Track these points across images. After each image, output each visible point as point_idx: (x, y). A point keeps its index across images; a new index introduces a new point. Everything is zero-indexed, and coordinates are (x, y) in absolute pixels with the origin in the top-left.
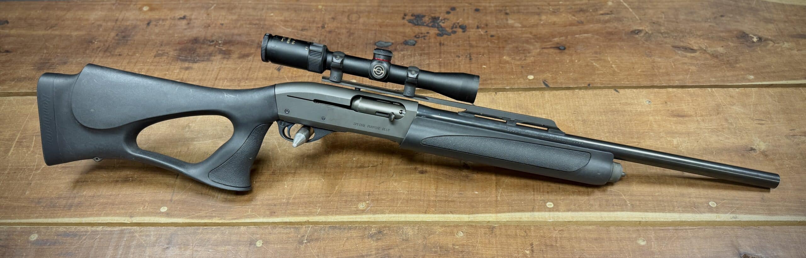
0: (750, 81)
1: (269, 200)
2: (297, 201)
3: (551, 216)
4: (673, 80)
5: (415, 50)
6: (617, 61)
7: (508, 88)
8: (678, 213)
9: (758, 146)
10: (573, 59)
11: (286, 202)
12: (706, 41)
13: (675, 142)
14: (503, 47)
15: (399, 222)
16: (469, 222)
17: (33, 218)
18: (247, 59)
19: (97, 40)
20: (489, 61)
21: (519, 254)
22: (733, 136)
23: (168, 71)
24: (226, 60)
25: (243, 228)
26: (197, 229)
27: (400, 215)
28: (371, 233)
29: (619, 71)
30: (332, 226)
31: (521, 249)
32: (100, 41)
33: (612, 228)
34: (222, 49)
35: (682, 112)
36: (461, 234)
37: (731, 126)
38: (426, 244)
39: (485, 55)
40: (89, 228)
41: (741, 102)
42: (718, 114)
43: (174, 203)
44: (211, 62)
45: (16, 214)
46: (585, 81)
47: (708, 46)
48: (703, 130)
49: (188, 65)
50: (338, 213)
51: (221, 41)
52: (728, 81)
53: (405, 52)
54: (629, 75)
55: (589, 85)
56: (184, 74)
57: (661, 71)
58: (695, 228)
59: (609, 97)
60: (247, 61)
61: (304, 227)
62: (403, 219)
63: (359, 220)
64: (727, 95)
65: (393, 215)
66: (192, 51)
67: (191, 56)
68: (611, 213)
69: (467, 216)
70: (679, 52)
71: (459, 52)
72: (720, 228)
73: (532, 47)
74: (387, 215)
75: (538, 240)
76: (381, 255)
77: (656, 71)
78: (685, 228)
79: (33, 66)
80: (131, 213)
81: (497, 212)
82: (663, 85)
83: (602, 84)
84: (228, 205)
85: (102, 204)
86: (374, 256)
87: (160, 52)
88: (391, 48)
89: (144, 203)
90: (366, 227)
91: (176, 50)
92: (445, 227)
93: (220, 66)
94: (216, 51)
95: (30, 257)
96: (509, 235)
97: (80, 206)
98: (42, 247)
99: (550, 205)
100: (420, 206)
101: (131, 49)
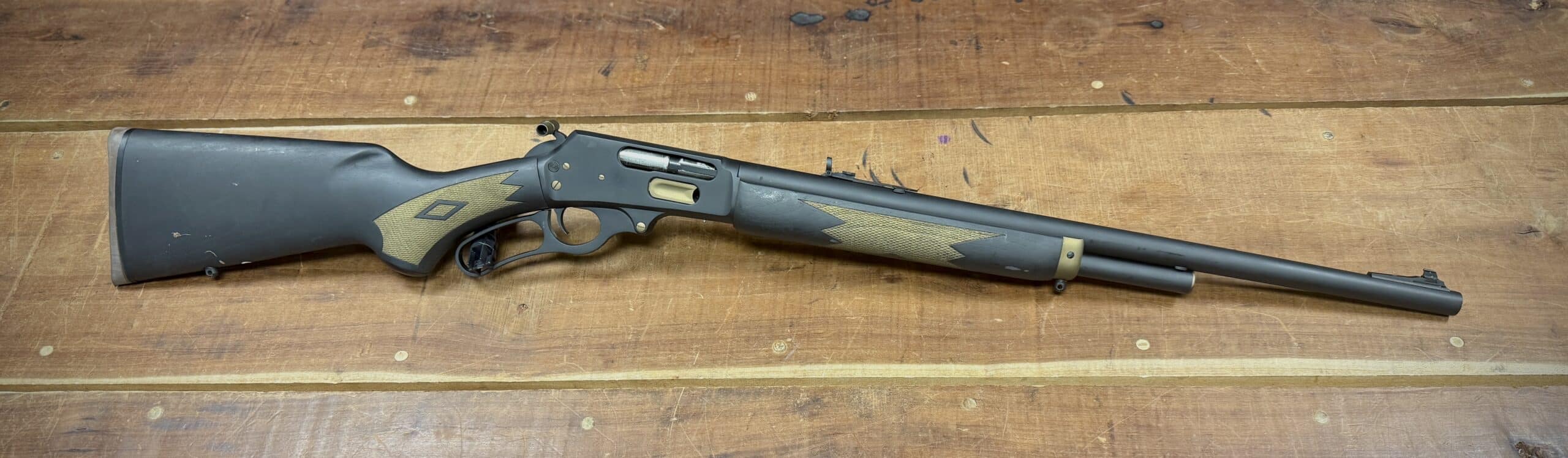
0: (1525, 90)
1: (600, 336)
2: (653, 338)
3: (1146, 367)
4: (1374, 90)
5: (868, 29)
6: (1264, 50)
7: (1054, 106)
8: (1389, 359)
9: (1542, 224)
10: (1179, 47)
11: (634, 340)
12: (1439, 9)
13: (1381, 216)
14: (1042, 23)
15: (851, 380)
16: (987, 379)
17: (151, 375)
18: (543, 51)
19: (248, 14)
20: (1015, 51)
21: (1085, 443)
22: (1493, 204)
23: (391, 77)
24: (502, 54)
25: (553, 393)
26: (469, 397)
27: (853, 366)
28: (798, 402)
29: (1268, 72)
30: (724, 389)
31: (1090, 434)
32: (254, 16)
33: (1263, 391)
34: (491, 30)
35: (1394, 155)
36: (972, 404)
37: (1490, 183)
38: (905, 424)
39: (1006, 40)
40: (260, 395)
41: (1509, 133)
42: (1464, 159)
43: (421, 344)
44: (474, 58)
45: (118, 366)
46: (1203, 93)
47: (1442, 19)
48: (1437, 192)
49: (430, 64)
50: (735, 361)
51: (491, 13)
52: (1482, 91)
53: (850, 35)
54: (1288, 79)
55: (1212, 100)
56: (423, 82)
57: (1351, 70)
58: (1423, 391)
59: (1251, 126)
60: (544, 57)
61: (671, 390)
62: (859, 375)
63: (775, 376)
64: (1481, 121)
65: (840, 366)
66: (435, 35)
67: (434, 46)
68: (1262, 360)
69: (983, 367)
70: (1386, 32)
71: (956, 33)
72: (1472, 390)
73: (1097, 23)
74: (827, 366)
75: (1121, 415)
76: (819, 445)
77: (1341, 70)
78: (1403, 390)
79: (129, 68)
80: (337, 363)
81: (1040, 360)
82: (1355, 100)
83: (1237, 99)
84: (524, 346)
85: (279, 346)
86: (807, 448)
87: (374, 38)
88: (821, 27)
89: (362, 344)
90: (789, 389)
91: (404, 33)
92: (941, 389)
93: (492, 65)
94: (482, 37)
95: (151, 453)
96: (1065, 406)
97: (238, 350)
98: (173, 432)
99: (1143, 345)
100: (890, 348)
101: (315, 32)
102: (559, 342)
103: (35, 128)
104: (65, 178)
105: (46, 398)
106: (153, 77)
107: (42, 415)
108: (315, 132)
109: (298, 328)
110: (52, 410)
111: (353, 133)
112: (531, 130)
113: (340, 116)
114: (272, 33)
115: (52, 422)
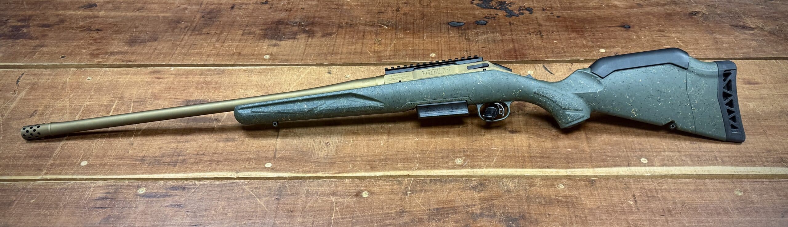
1: (368, 156)
2: (394, 157)
3: (647, 170)
5: (486, 28)
6: (680, 37)
7: (582, 59)
8: (768, 167)
10: (639, 35)
12: (761, 21)
14: (570, 27)
15: (497, 176)
16: (567, 176)
17: (138, 174)
18: (330, 37)
19: (184, 21)
20: (560, 37)
23: (257, 47)
24: (310, 38)
25: (347, 181)
26: (305, 182)
27: (498, 170)
28: (472, 185)
29: (684, 46)
30: (433, 179)
31: (625, 200)
32: (187, 22)
33: (707, 181)
34: (304, 29)
35: (752, 80)
38: (528, 195)
39: (554, 33)
40: (197, 182)
43: (278, 160)
44: (297, 40)
45: (122, 170)
47: (764, 25)
48: (777, 95)
49: (276, 42)
50: (437, 167)
51: (304, 22)
53: (478, 30)
54: (696, 49)
56: (273, 50)
57: (724, 45)
60: (331, 39)
61: (406, 180)
62: (501, 173)
63: (458, 174)
65: (491, 170)
66: (277, 30)
67: (277, 35)
68: (704, 167)
69: (564, 170)
70: (738, 30)
71: (530, 30)
73: (598, 26)
74: (484, 170)
75: (639, 192)
76: (485, 204)
77: (719, 45)
78: (777, 180)
79: (125, 42)
80: (236, 168)
81: (593, 167)
84: (330, 161)
85: (206, 161)
86: (479, 206)
87: (248, 31)
88: (463, 27)
89: (248, 160)
90: (467, 179)
91: (262, 30)
92: (545, 180)
93: (305, 43)
94: (300, 31)
95: (140, 209)
96: (610, 187)
97: (184, 163)
98: (152, 199)
99: (644, 161)
100: (516, 162)
101: (217, 29)
102: (347, 159)
103: (77, 67)
104: (93, 89)
105: (84, 184)
106: (136, 46)
107: (82, 192)
108: (220, 69)
109: (215, 153)
110: (87, 189)
111: (239, 70)
112: (327, 69)
113: (233, 63)
114: (196, 29)
115: (88, 194)
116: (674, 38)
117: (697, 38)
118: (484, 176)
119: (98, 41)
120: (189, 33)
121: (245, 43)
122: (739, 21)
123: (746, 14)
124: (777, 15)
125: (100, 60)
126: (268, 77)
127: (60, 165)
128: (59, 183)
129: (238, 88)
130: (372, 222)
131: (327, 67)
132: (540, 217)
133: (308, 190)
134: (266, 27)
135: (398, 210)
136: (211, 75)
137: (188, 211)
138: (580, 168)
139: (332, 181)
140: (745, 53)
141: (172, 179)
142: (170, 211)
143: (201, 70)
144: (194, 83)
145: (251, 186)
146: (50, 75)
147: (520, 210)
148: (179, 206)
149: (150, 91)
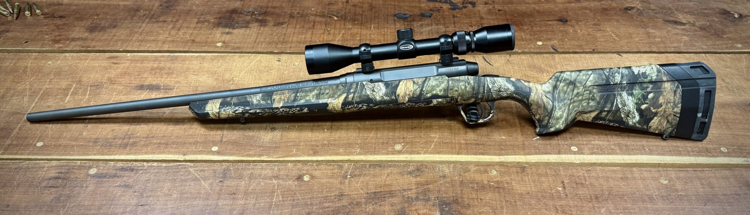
0: (738, 48)
1: (311, 141)
2: (337, 142)
3: (576, 158)
4: (669, 47)
5: (431, 20)
6: (615, 31)
7: (521, 51)
8: (693, 156)
10: (576, 29)
11: (327, 143)
12: (693, 17)
14: (511, 20)
15: (434, 162)
16: (500, 162)
17: (91, 155)
18: (282, 26)
19: (143, 9)
21: (552, 190)
22: (732, 94)
23: (210, 35)
24: (262, 27)
25: (290, 165)
26: (248, 166)
27: (435, 156)
28: (409, 170)
29: (618, 40)
30: (372, 164)
31: (554, 186)
32: (146, 10)
33: (635, 169)
34: (258, 18)
37: (728, 85)
38: (462, 180)
40: (145, 163)
41: (734, 65)
43: (224, 144)
44: (249, 29)
45: (75, 151)
46: (589, 47)
47: (695, 20)
49: (229, 30)
50: (377, 153)
51: (257, 12)
52: (718, 48)
53: (423, 22)
54: (629, 42)
55: (594, 50)
56: (225, 37)
57: (657, 40)
58: (712, 170)
59: (614, 60)
60: (282, 28)
61: (346, 164)
62: (438, 159)
63: (397, 159)
64: (720, 60)
65: (428, 156)
66: (231, 19)
67: (231, 24)
68: (632, 156)
69: (498, 157)
70: (670, 25)
71: (472, 22)
72: (735, 170)
73: (536, 20)
74: (422, 155)
75: (568, 178)
76: (421, 189)
77: (652, 39)
78: (702, 169)
79: (86, 29)
80: (184, 151)
81: (526, 154)
82: (660, 51)
83: (605, 49)
84: (274, 146)
85: (155, 144)
86: (415, 190)
87: (202, 19)
88: (409, 19)
89: (196, 143)
90: (404, 165)
91: (216, 18)
92: (478, 166)
93: (258, 32)
94: (253, 20)
95: (90, 188)
96: (540, 174)
97: (134, 145)
98: (102, 180)
99: (574, 149)
100: (452, 148)
101: (174, 17)
102: (291, 144)
103: (39, 52)
104: (53, 73)
105: (39, 164)
106: (97, 33)
107: (36, 171)
108: (174, 55)
109: (163, 136)
110: (41, 169)
111: (192, 56)
112: (276, 57)
113: (186, 50)
114: (154, 17)
115: (41, 174)
116: (609, 32)
117: (631, 32)
118: (421, 161)
119: (61, 27)
120: (147, 20)
121: (199, 30)
122: (672, 17)
123: (679, 10)
124: (708, 11)
125: (61, 45)
126: (220, 64)
127: (17, 145)
128: (14, 162)
129: (190, 74)
130: (312, 204)
131: (276, 55)
132: (472, 201)
133: (252, 173)
134: (220, 15)
135: (337, 193)
136: (165, 61)
137: (135, 192)
138: (512, 155)
139: (275, 165)
140: (676, 47)
141: (122, 160)
142: (118, 192)
143: (155, 56)
144: (148, 69)
145: (196, 169)
146: (12, 59)
147: (454, 195)
148: (126, 186)
149: (107, 75)
